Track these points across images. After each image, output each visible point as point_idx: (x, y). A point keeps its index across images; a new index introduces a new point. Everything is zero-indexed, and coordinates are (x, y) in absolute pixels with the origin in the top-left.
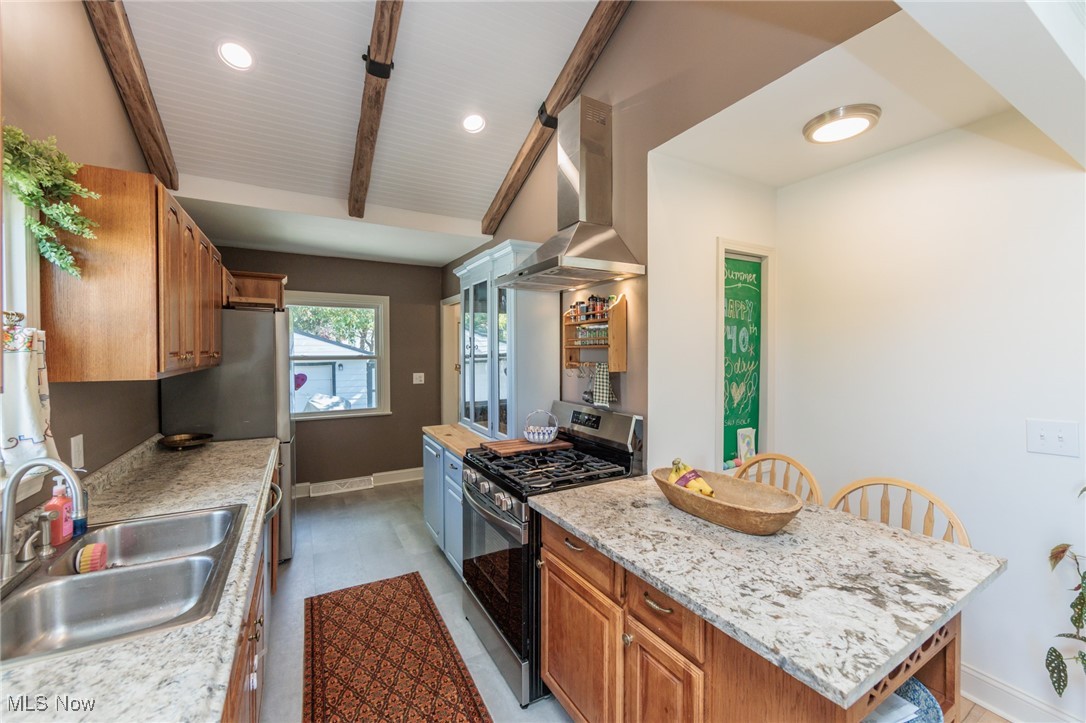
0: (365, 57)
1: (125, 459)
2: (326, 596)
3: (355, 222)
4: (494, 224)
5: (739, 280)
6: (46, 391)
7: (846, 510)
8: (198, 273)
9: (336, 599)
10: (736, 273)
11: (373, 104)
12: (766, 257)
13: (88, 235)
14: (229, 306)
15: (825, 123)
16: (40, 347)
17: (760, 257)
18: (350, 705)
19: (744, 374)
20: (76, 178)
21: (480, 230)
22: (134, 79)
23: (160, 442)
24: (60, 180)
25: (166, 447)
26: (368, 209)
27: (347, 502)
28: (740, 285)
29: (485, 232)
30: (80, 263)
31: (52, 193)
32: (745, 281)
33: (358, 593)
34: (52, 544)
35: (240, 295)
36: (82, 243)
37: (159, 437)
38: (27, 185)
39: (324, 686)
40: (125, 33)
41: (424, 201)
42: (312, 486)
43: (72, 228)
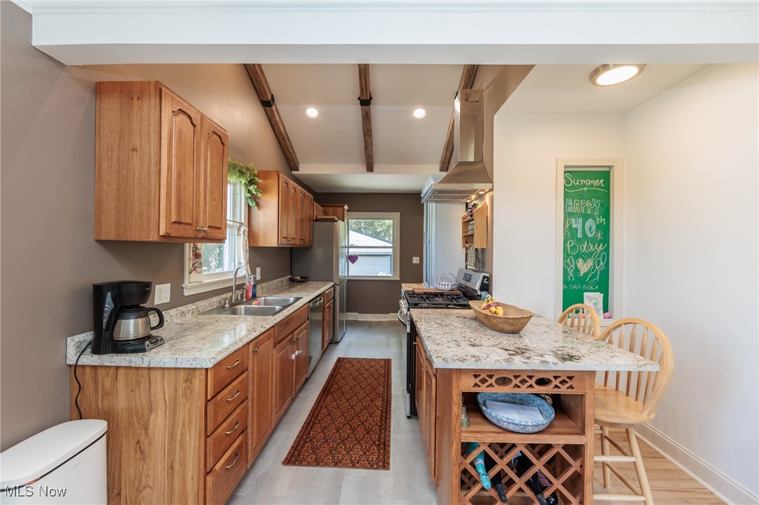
0: (359, 99)
1: (275, 281)
2: (346, 358)
3: (370, 175)
4: (445, 165)
5: (584, 185)
6: (248, 249)
7: (610, 342)
8: (299, 206)
9: (350, 361)
10: (582, 181)
11: (367, 118)
12: (613, 166)
13: (259, 195)
14: (317, 220)
15: (601, 74)
16: (246, 233)
17: (609, 167)
18: (338, 394)
19: (591, 253)
20: (257, 176)
21: (439, 169)
22: (281, 132)
23: (290, 278)
24: (252, 177)
25: (292, 280)
26: (376, 167)
27: (374, 325)
28: (586, 189)
29: (441, 170)
30: (258, 205)
31: (251, 182)
32: (592, 185)
33: (360, 361)
34: (246, 298)
35: (326, 215)
36: (259, 198)
37: (290, 276)
38: (243, 181)
39: (332, 386)
40: (277, 116)
41: (404, 159)
42: (359, 315)
43: (255, 193)
